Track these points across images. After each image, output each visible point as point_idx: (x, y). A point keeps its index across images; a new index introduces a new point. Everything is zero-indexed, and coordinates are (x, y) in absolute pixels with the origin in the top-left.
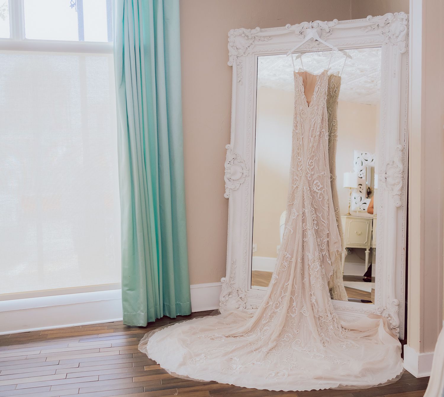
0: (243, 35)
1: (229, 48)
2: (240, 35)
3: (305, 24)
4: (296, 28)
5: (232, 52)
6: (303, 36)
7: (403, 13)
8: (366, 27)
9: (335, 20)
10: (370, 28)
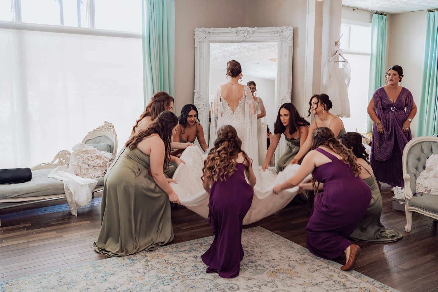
0: (203, 31)
1: (195, 37)
2: (202, 31)
3: (240, 28)
4: (234, 30)
5: (197, 40)
6: (237, 34)
7: (291, 27)
8: (271, 32)
9: (256, 28)
10: (273, 33)
